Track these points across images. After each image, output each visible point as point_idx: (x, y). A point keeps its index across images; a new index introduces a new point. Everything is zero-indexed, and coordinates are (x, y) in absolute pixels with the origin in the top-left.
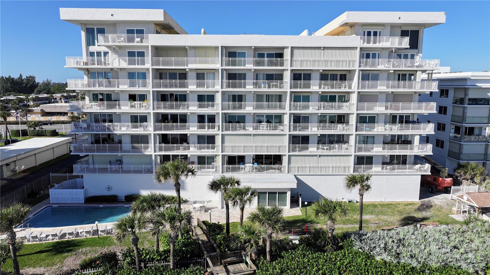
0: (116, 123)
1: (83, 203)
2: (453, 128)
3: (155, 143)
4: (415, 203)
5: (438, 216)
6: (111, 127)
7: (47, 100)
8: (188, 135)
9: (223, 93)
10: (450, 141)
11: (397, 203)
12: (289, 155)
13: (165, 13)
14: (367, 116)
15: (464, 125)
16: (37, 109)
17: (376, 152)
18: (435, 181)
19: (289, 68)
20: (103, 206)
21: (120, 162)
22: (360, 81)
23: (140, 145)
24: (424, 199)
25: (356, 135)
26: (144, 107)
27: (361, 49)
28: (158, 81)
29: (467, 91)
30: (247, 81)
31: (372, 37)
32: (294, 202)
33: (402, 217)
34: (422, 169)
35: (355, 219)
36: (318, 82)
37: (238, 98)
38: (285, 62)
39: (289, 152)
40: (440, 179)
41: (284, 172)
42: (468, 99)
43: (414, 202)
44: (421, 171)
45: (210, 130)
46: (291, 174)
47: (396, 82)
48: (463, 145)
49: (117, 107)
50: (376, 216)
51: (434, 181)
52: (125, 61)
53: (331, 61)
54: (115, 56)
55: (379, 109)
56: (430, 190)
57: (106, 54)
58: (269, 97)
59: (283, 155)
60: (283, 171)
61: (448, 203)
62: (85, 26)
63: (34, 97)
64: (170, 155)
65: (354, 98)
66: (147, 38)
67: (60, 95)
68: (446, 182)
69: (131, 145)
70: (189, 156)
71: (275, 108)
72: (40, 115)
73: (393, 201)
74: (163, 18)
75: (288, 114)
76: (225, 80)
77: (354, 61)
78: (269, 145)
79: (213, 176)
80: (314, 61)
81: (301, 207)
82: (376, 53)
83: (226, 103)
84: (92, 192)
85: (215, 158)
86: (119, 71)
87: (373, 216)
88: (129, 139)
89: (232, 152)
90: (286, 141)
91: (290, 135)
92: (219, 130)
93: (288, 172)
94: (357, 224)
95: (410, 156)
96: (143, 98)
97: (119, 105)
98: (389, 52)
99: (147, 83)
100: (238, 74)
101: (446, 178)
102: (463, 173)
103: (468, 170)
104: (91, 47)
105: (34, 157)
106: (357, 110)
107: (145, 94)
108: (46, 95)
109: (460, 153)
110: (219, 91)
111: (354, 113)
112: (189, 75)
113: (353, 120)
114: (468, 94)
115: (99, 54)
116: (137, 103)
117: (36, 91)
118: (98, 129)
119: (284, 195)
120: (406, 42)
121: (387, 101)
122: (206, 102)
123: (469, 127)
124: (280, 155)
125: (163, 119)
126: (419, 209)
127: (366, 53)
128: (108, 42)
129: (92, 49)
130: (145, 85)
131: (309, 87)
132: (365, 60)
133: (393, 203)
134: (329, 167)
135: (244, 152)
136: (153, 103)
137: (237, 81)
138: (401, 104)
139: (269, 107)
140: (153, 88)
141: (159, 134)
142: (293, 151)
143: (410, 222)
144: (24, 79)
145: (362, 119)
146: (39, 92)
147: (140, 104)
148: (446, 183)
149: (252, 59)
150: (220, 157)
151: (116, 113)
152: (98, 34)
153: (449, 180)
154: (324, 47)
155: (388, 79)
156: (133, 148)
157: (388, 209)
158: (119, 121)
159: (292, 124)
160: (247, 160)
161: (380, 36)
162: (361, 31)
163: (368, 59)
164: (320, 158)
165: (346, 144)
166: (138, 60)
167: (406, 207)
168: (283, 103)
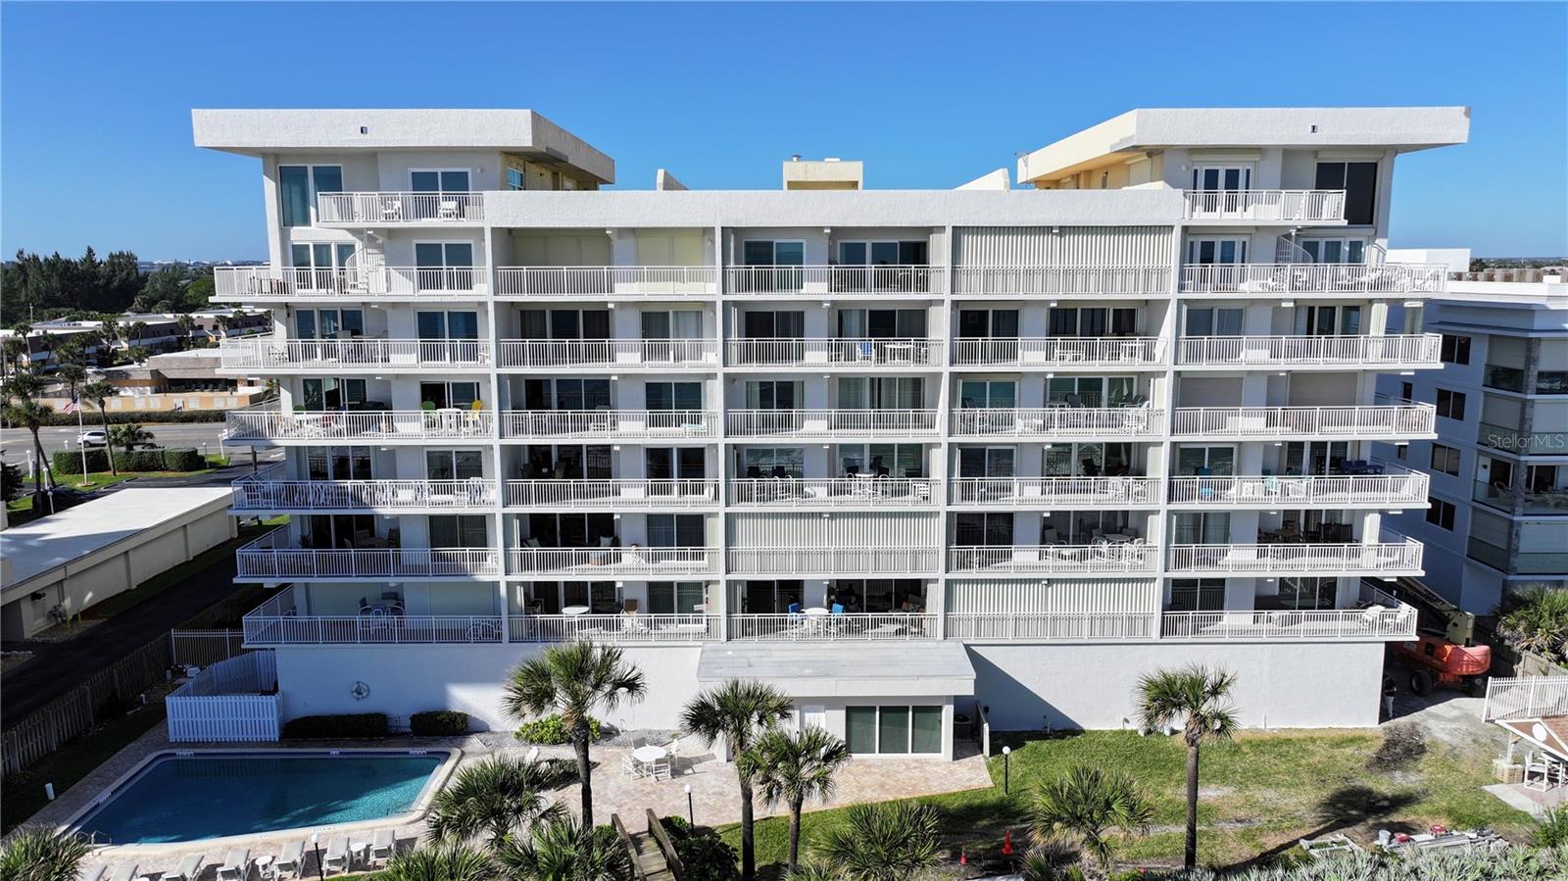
0: (378, 481)
1: (277, 739)
2: (1485, 467)
3: (507, 545)
4: (1368, 734)
5: (1446, 789)
6: (364, 493)
7: (172, 332)
8: (616, 517)
9: (730, 379)
10: (1474, 508)
11: (1308, 735)
12: (947, 581)
13: (536, 119)
14: (1204, 449)
15: (1523, 458)
16: (140, 370)
17: (1238, 567)
18: (1431, 655)
19: (948, 297)
20: (341, 753)
21: (394, 601)
22: (1183, 335)
23: (458, 551)
24: (1396, 720)
25: (1170, 513)
26: (471, 424)
27: (1185, 229)
28: (517, 342)
29: (1533, 349)
30: (807, 340)
31: (1222, 193)
32: (966, 739)
33: (1326, 794)
34: (1387, 620)
35: (1169, 802)
36: (1042, 340)
37: (781, 396)
38: (932, 277)
39: (947, 571)
40: (1449, 648)
41: (932, 637)
42: (1536, 373)
43: (1363, 733)
44: (1384, 626)
45: (689, 497)
46: (954, 644)
47: (1301, 340)
48: (1519, 524)
49: (383, 425)
50: (1239, 791)
51: (1427, 653)
52: (409, 277)
53: (1086, 273)
54: (377, 258)
55: (1246, 426)
56: (1414, 683)
57: (345, 250)
58: (880, 391)
59: (927, 581)
60: (927, 632)
61: (1476, 735)
62: (277, 163)
63: (131, 324)
64: (556, 583)
65: (1162, 393)
66: (480, 203)
67: (212, 316)
68: (1466, 658)
69: (430, 552)
70: (619, 585)
71: (903, 423)
72: (148, 388)
73: (1294, 727)
74: (530, 137)
75: (945, 447)
76: (734, 338)
77: (1162, 272)
78: (884, 546)
79: (700, 649)
80: (1027, 272)
81: (990, 756)
82: (1234, 242)
83: (741, 412)
84: (305, 703)
85: (704, 590)
86: (389, 311)
87: (1228, 791)
88: (423, 532)
89: (761, 570)
90: (937, 533)
91: (949, 514)
92: (716, 497)
93: (945, 637)
94: (1177, 824)
95: (1348, 580)
96: (466, 394)
97: (390, 421)
98: (1278, 238)
99: (480, 347)
100: (777, 313)
101: (1467, 645)
102: (1525, 630)
103: (1540, 619)
104: (295, 228)
105: (121, 563)
106: (1173, 432)
107: (475, 381)
108: (169, 317)
109: (1511, 550)
110: (716, 374)
111: (1162, 443)
112: (618, 321)
113: (1159, 464)
114: (1538, 358)
115: (322, 250)
116: (448, 413)
117: (140, 303)
118: (321, 501)
119: (932, 715)
120: (1333, 206)
121: (1271, 402)
122: (674, 410)
123: (1537, 467)
124: (918, 582)
125: (533, 464)
126: (1379, 759)
127: (1202, 242)
128: (351, 216)
129: (299, 235)
130: (472, 354)
131: (1012, 355)
132: (1197, 266)
133: (1295, 736)
134: (1080, 619)
135: (800, 570)
136: (500, 413)
137: (775, 341)
138: (1318, 410)
139: (880, 423)
140: (498, 366)
141: (519, 516)
142: (961, 565)
143: (1354, 812)
144: (101, 262)
145: (1189, 461)
146: (149, 306)
147: (458, 418)
148: (1468, 661)
149: (824, 268)
150: (722, 589)
151: (380, 447)
152: (318, 193)
153: (1479, 651)
154: (1061, 227)
155: (1276, 330)
156: (436, 557)
157: (1277, 761)
158: (392, 474)
159: (956, 477)
160: (808, 594)
161: (1247, 188)
162: (1184, 168)
163: (1210, 265)
164: (1050, 589)
165: (1136, 541)
166: (450, 275)
167: (1336, 752)
168: (927, 412)
